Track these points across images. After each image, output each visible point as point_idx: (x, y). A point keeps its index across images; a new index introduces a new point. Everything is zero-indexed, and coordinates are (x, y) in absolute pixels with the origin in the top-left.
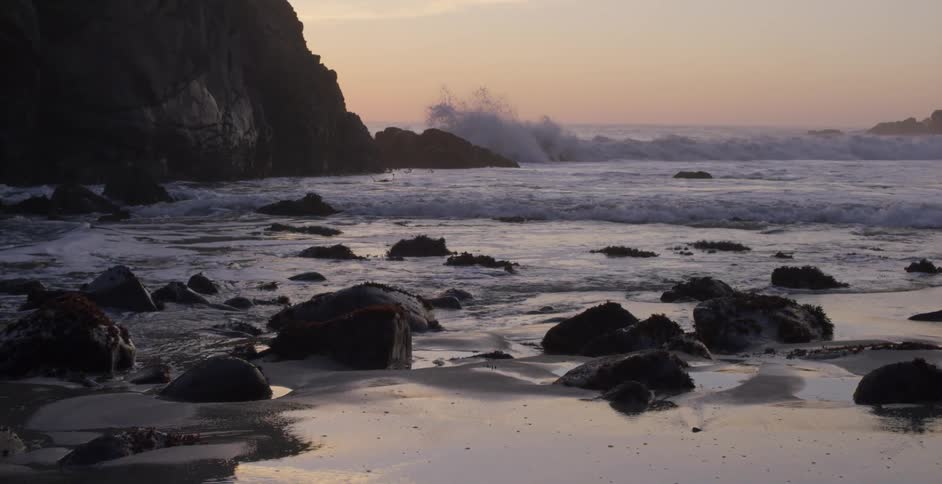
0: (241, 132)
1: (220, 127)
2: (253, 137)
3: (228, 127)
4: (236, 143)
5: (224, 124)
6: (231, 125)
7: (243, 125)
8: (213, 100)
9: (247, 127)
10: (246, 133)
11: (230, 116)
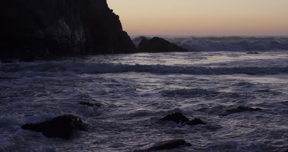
0: (79, 39)
1: (70, 37)
2: (84, 40)
3: (73, 37)
4: (77, 43)
5: (72, 35)
6: (74, 36)
7: (80, 36)
8: (68, 27)
9: (81, 37)
10: (80, 39)
11: (74, 33)
